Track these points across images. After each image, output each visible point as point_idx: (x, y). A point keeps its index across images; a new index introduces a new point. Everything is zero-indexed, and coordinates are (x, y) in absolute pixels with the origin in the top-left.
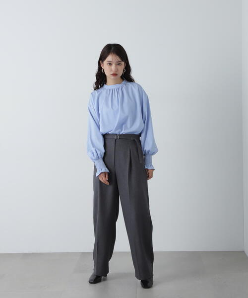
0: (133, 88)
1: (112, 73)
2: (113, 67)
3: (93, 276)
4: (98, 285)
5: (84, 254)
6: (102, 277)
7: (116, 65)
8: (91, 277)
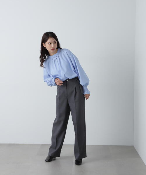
0: (64, 53)
1: (52, 48)
2: (52, 45)
3: (48, 157)
4: (50, 163)
5: (43, 145)
6: (53, 158)
7: (54, 43)
8: (47, 158)
